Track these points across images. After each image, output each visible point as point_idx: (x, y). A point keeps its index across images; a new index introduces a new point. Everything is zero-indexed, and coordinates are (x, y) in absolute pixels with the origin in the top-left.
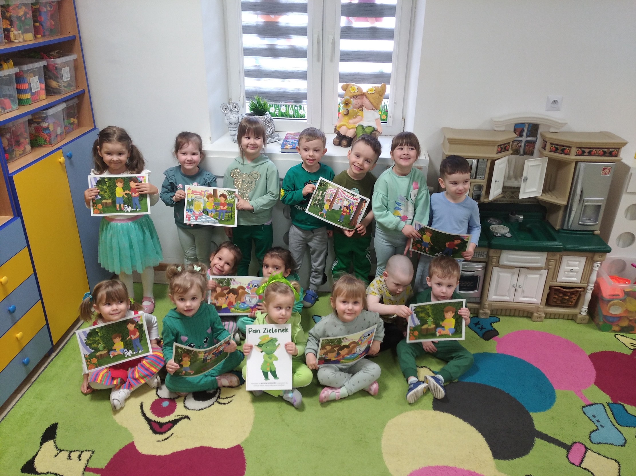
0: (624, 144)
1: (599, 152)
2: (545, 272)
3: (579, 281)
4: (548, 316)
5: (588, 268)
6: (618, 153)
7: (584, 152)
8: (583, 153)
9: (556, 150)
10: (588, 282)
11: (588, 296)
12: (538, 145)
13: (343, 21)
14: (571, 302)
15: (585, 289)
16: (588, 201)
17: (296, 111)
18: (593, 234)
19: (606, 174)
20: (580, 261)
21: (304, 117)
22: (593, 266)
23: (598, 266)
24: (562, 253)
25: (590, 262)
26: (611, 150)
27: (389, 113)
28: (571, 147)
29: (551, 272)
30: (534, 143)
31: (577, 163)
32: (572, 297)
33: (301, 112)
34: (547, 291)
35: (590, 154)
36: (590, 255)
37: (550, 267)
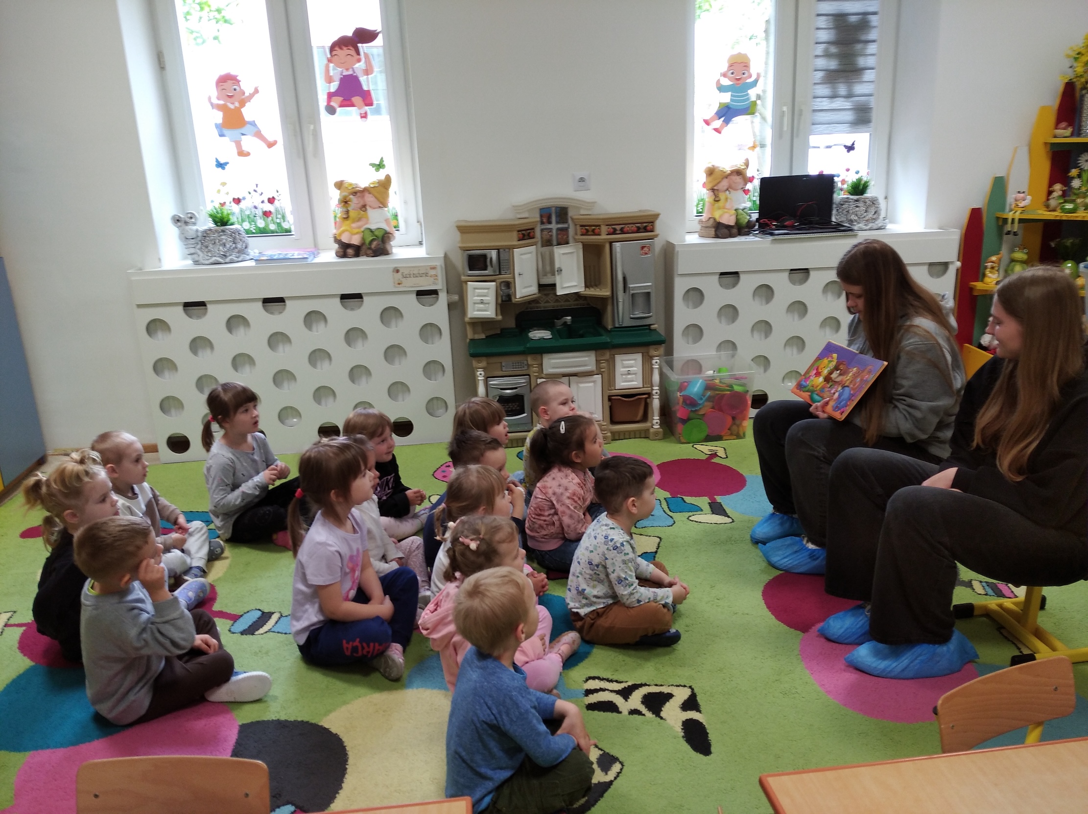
0: (657, 216)
1: (632, 228)
2: (598, 378)
3: (642, 386)
4: (617, 437)
5: (647, 367)
6: (653, 228)
7: (615, 230)
8: (614, 232)
9: (586, 233)
10: (652, 386)
11: (656, 403)
12: (571, 231)
15: (649, 395)
16: (634, 288)
17: (279, 224)
18: (650, 329)
19: (646, 254)
20: (635, 360)
21: (290, 232)
22: (652, 365)
23: (656, 363)
24: (613, 351)
25: (647, 359)
26: (645, 224)
27: (400, 218)
28: (599, 226)
29: (605, 375)
30: (566, 230)
31: (611, 243)
33: (285, 225)
34: (607, 404)
35: (622, 231)
36: (643, 349)
37: (602, 370)
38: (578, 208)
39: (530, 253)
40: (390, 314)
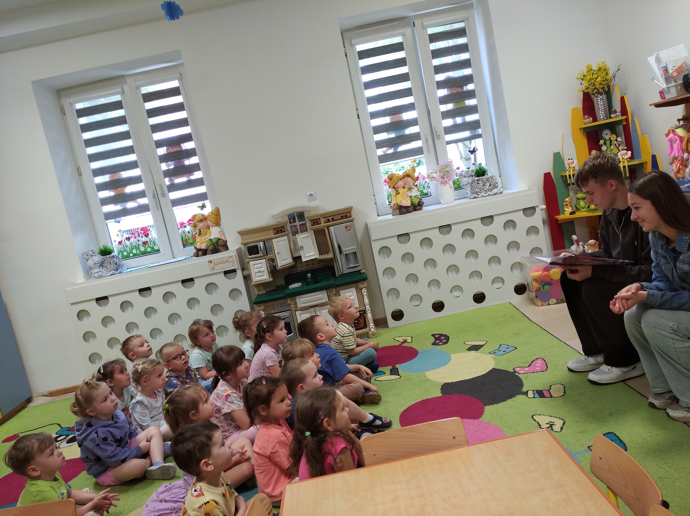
0: (351, 208)
1: (339, 217)
5: (360, 295)
6: (351, 215)
7: (329, 220)
9: (314, 224)
10: (365, 306)
11: (370, 316)
12: (308, 224)
13: (167, 181)
14: (361, 323)
15: (365, 311)
16: (345, 251)
17: (152, 248)
18: (360, 273)
19: (349, 230)
20: (352, 292)
21: (159, 251)
22: (362, 293)
23: (364, 292)
24: (338, 289)
25: (359, 291)
26: (345, 214)
28: (319, 219)
30: (305, 224)
31: (328, 228)
32: (360, 320)
33: (156, 248)
35: (333, 219)
36: (355, 285)
38: (310, 211)
39: (284, 240)
40: (210, 287)
